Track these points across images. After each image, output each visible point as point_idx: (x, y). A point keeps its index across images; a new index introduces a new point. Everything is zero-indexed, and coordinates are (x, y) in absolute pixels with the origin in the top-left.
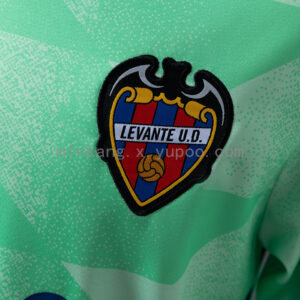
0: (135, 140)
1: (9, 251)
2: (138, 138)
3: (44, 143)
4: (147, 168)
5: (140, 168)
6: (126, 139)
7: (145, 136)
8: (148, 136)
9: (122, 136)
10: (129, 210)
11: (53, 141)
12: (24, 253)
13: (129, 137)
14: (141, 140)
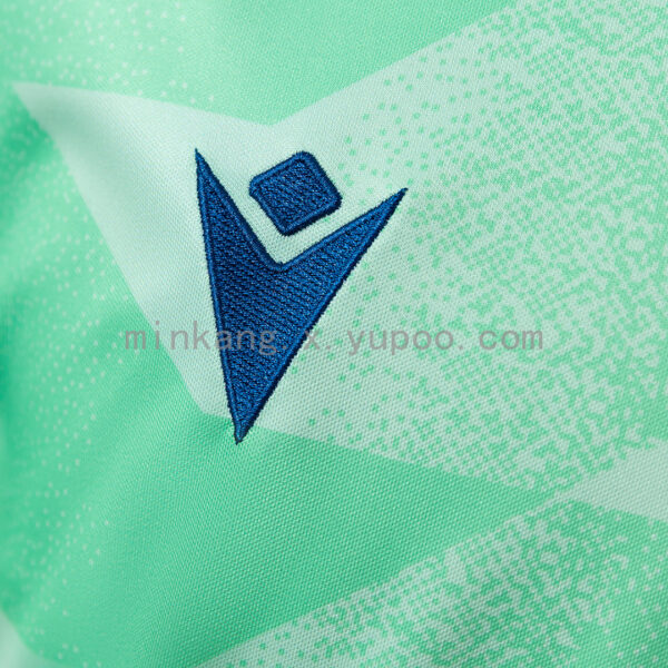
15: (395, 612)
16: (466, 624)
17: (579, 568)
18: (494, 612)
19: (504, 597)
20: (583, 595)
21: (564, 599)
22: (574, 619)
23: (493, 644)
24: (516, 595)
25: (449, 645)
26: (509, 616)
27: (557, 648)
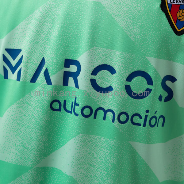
0: (176, 3)
1: (124, 53)
2: (177, 3)
3: (137, 6)
4: (181, 15)
5: (178, 16)
6: (172, 3)
7: (180, 2)
8: (181, 2)
9: (170, 2)
10: (174, 33)
11: (141, 5)
12: (130, 54)
13: (173, 2)
14: (178, 3)
15: (34, 17)
16: (43, 17)
17: (56, 7)
18: (46, 14)
19: (47, 12)
20: (57, 10)
21: (55, 11)
22: (57, 14)
23: (47, 19)
24: (49, 12)
25: (41, 20)
26: (49, 15)
27: (55, 18)
